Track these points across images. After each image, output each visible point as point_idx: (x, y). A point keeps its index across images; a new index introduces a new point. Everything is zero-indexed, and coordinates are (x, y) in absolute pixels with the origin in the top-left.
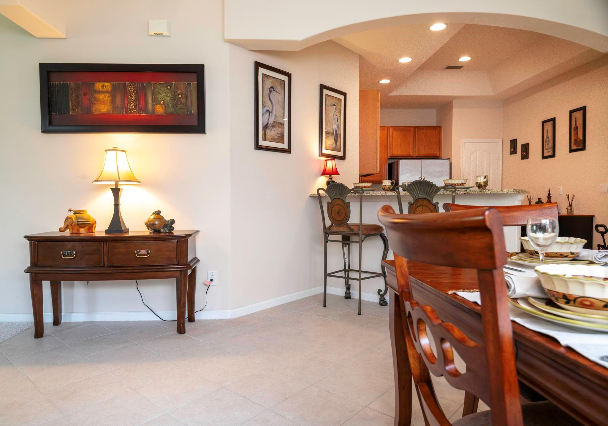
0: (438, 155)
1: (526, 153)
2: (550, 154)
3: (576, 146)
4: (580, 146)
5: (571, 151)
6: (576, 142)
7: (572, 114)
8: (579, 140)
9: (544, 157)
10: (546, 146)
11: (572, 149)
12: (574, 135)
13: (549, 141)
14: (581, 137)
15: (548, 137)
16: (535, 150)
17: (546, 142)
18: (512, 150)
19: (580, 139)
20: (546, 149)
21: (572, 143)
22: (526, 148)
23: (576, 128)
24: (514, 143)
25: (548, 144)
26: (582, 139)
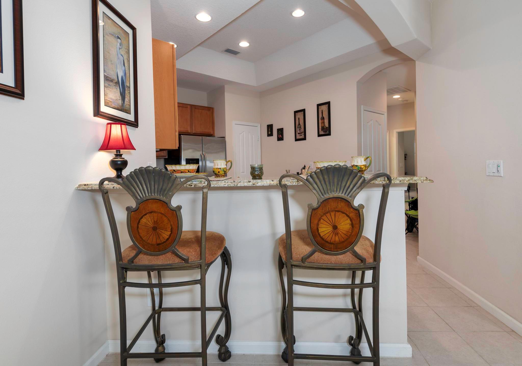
0: (212, 133)
1: (282, 136)
2: (302, 137)
3: (323, 132)
4: (326, 132)
5: (319, 135)
6: (323, 128)
7: (319, 107)
8: (325, 128)
9: (296, 140)
10: (298, 131)
11: (320, 134)
12: (321, 123)
13: (300, 127)
14: (327, 125)
15: (299, 124)
16: (289, 133)
17: (298, 128)
18: (270, 133)
19: (326, 126)
20: (298, 134)
21: (320, 130)
22: (280, 131)
23: (323, 118)
24: (270, 127)
25: (300, 130)
26: (328, 127)
